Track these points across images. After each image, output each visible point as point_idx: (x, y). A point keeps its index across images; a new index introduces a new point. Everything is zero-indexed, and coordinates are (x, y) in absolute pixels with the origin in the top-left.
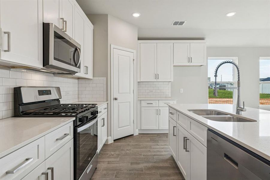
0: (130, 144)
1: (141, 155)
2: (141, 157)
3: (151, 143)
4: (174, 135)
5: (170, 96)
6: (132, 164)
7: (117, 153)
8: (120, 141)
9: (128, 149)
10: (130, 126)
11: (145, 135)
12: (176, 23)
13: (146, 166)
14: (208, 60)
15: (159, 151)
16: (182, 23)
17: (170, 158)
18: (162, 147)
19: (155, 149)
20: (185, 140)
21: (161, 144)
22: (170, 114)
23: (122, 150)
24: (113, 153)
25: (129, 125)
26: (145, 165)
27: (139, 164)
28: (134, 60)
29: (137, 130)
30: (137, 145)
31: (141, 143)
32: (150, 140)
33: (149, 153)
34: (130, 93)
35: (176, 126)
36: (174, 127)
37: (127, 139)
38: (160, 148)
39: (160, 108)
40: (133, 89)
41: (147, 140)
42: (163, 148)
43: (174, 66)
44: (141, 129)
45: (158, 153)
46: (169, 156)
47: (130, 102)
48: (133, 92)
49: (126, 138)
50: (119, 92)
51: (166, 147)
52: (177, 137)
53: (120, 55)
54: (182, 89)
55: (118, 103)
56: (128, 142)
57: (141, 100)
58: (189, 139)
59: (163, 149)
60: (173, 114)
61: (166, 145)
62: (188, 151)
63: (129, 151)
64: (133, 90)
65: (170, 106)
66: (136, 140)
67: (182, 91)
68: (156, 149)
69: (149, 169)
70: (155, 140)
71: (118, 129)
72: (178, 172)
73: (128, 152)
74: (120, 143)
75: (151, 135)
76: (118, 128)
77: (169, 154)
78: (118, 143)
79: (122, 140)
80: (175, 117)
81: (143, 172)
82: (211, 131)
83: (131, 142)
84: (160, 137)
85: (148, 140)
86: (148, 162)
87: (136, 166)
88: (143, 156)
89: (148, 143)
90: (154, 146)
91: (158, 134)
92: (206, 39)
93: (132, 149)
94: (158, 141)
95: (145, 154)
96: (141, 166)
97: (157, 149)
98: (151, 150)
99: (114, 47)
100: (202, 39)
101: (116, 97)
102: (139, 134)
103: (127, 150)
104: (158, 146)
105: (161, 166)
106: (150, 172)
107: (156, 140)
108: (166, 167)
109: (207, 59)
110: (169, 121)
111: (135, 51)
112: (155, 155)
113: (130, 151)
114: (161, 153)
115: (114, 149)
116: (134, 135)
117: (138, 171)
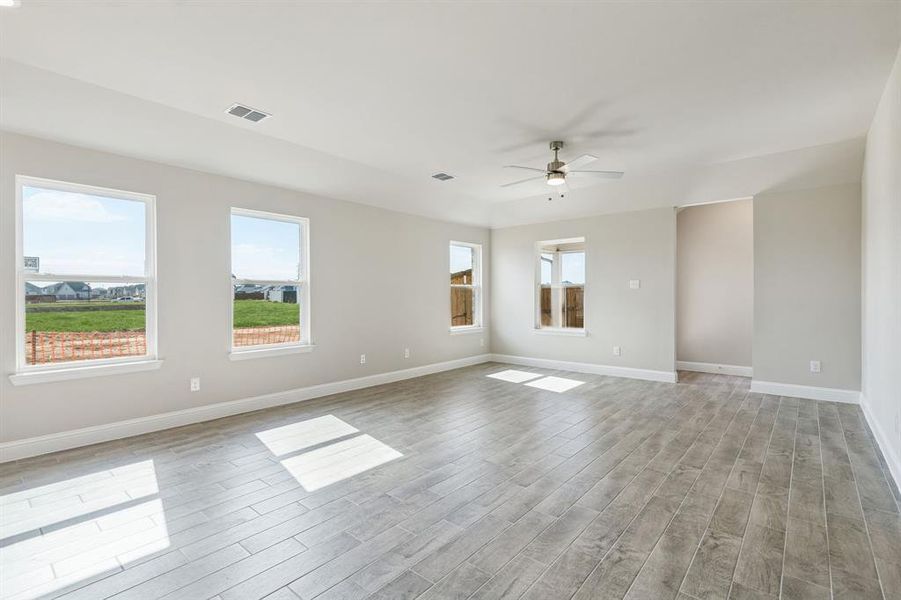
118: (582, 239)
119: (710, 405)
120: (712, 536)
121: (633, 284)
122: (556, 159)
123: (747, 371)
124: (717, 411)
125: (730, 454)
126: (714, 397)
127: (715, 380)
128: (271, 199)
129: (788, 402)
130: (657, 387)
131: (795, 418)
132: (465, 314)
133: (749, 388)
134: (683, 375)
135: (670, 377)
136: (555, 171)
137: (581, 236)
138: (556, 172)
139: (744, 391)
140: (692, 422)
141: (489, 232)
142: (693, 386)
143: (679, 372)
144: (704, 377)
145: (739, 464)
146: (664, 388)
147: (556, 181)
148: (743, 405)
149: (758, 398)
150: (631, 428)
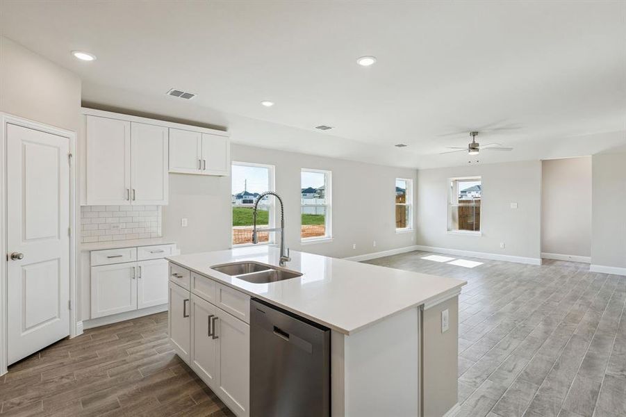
0: (66, 361)
1: (104, 376)
2: (105, 380)
3: (124, 345)
4: (185, 316)
5: (160, 234)
6: (85, 403)
7: (32, 393)
8: (30, 362)
9: (63, 375)
10: (59, 317)
11: (103, 331)
12: (176, 93)
13: (125, 395)
14: (233, 166)
15: (145, 356)
16: (188, 96)
17: (172, 360)
18: (153, 344)
19: (137, 352)
20: (212, 320)
21: (149, 338)
22: (174, 278)
23: (45, 383)
24: (16, 400)
25: (55, 318)
26: (121, 393)
27: (104, 396)
28: (70, 156)
29: (80, 324)
30: (86, 358)
31: (96, 352)
32: (118, 338)
33: (124, 366)
34: (59, 237)
35: (188, 298)
36: (185, 301)
37: (53, 352)
38: (146, 349)
39: (140, 264)
40: (68, 227)
41: (110, 340)
42: (154, 347)
43: (170, 173)
44: (90, 317)
45: (146, 360)
46: (170, 358)
47: (59, 259)
48: (67, 233)
49: (47, 351)
50: (24, 238)
51: (159, 341)
52: (192, 317)
53: (29, 142)
54: (186, 219)
55: (22, 266)
56: (56, 360)
57: (90, 252)
58: (217, 318)
59: (154, 349)
60: (181, 277)
61: (159, 339)
62: (217, 337)
63: (68, 378)
64: (69, 230)
65: (171, 262)
66: (80, 347)
67: (185, 222)
68: (139, 354)
69: (134, 396)
70: (132, 335)
71: (23, 334)
72: (192, 380)
73: (65, 381)
74: (31, 369)
75: (120, 327)
76: (23, 331)
77: (170, 354)
78: (22, 372)
79: (35, 360)
80: (185, 282)
81: (119, 409)
82: (255, 299)
83: (67, 356)
84: (142, 326)
85: (114, 339)
86: (127, 384)
87: (97, 405)
88: (111, 377)
89: (116, 347)
90: (132, 349)
91: (135, 320)
92: (230, 130)
93: (75, 372)
94: (139, 335)
95: (114, 371)
96: (112, 398)
97: (140, 351)
98: (127, 358)
99: (8, 121)
100: (223, 129)
101: (17, 251)
102: (84, 331)
103: (62, 377)
104: (142, 346)
105: (157, 383)
106: (137, 402)
107: (132, 333)
108: (168, 379)
109: (231, 164)
110: (171, 289)
111: (72, 135)
112: (138, 366)
113: (71, 377)
114: (152, 357)
115: (17, 388)
116: (72, 337)
117: (107, 411)
118: (480, 177)
119: (563, 277)
120: (564, 323)
121: (513, 206)
122: (474, 141)
123: (587, 259)
124: (567, 280)
125: (574, 298)
126: (566, 273)
127: (567, 264)
128: (316, 162)
129: (613, 277)
130: (528, 267)
131: (615, 284)
132: (401, 221)
133: (589, 269)
134: (545, 261)
135: (538, 261)
136: (474, 147)
137: (479, 175)
138: (474, 149)
139: (585, 271)
140: (553, 284)
141: (417, 171)
142: (552, 267)
143: (543, 259)
144: (558, 262)
145: (579, 301)
146: (533, 268)
147: (473, 153)
148: (584, 278)
149: (594, 274)
150: (518, 285)
